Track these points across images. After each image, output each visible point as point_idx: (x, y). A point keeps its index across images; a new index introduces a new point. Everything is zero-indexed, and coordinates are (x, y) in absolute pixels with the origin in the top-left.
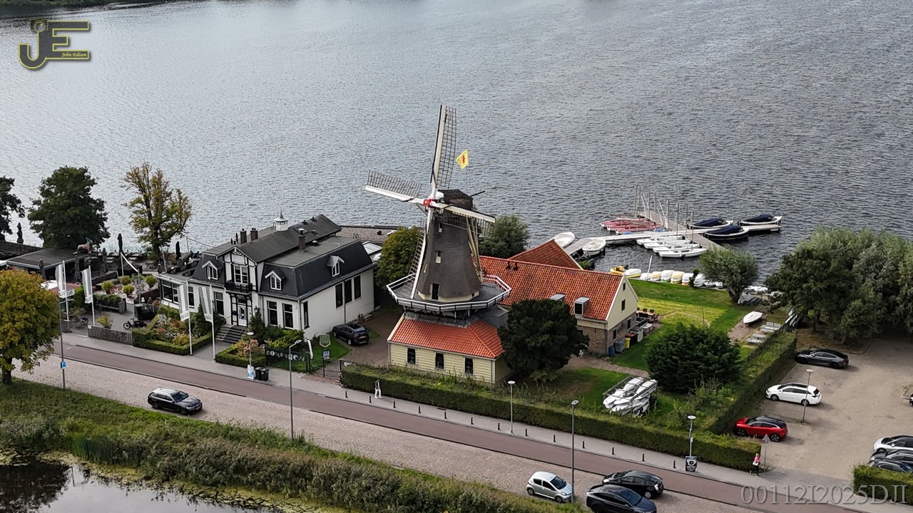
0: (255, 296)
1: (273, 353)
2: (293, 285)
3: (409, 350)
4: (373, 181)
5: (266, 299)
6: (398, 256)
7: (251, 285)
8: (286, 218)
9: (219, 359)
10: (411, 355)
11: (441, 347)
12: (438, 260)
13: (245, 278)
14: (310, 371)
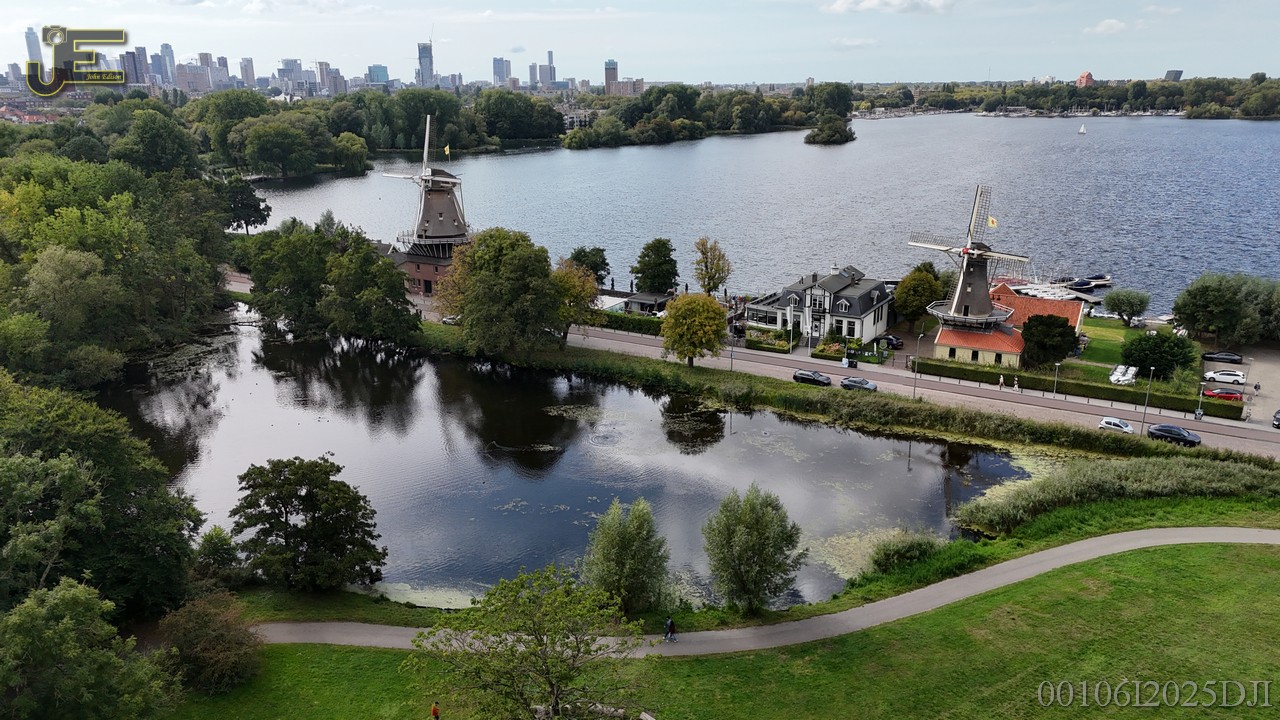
0: (828, 316)
1: (853, 352)
2: (857, 307)
3: (951, 349)
4: (914, 238)
5: (835, 318)
6: (915, 291)
7: (825, 309)
8: (838, 266)
9: (814, 356)
10: (952, 352)
11: (976, 347)
12: (969, 290)
13: (820, 304)
14: (881, 363)
